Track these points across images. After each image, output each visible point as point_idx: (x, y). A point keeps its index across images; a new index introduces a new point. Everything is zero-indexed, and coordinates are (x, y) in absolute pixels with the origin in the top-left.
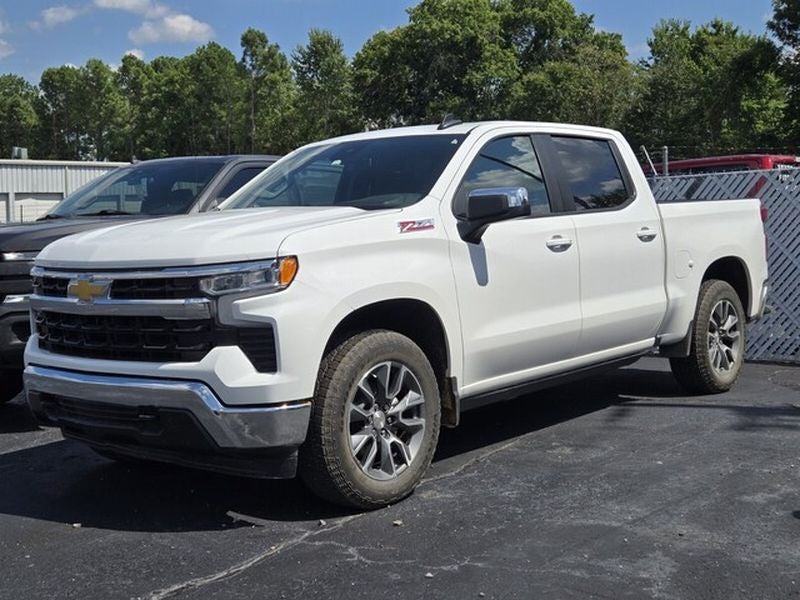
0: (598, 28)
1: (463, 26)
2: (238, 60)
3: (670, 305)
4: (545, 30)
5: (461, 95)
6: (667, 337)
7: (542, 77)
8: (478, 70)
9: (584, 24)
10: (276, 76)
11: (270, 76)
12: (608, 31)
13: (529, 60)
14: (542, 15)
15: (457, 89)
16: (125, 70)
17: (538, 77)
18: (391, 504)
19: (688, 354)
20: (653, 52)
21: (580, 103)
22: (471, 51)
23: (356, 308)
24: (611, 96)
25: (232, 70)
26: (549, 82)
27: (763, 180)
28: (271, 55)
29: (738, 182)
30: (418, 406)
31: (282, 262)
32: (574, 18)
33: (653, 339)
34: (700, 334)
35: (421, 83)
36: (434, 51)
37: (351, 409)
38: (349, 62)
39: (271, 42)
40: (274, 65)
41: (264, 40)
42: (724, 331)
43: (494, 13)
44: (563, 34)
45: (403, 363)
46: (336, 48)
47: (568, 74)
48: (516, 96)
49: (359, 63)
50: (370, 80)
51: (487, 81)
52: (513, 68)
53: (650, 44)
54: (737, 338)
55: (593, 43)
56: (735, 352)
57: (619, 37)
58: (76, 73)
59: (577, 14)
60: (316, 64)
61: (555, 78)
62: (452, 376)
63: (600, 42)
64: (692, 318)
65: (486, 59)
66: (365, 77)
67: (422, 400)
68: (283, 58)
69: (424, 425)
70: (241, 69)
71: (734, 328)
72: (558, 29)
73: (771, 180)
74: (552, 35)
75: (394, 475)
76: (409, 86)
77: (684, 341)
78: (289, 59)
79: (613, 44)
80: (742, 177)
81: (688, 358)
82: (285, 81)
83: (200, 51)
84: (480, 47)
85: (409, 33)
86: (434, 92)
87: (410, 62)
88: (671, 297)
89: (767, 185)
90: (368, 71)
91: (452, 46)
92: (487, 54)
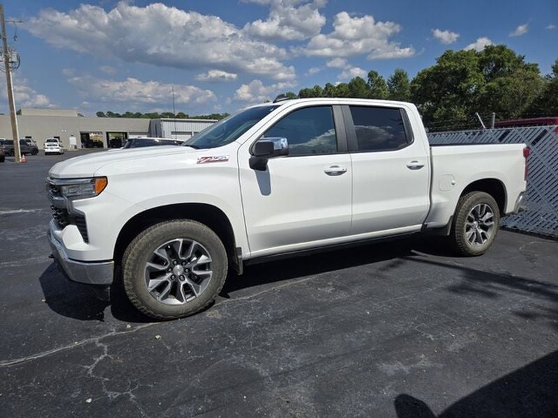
0: (526, 61)
1: (460, 64)
2: (367, 82)
3: (433, 207)
4: (500, 64)
5: (457, 93)
6: (431, 224)
7: (495, 84)
8: (465, 82)
9: (520, 60)
10: (380, 88)
11: (378, 88)
12: (532, 63)
13: (491, 77)
14: (499, 57)
15: (455, 91)
16: (326, 89)
17: (493, 84)
18: (181, 318)
19: (448, 234)
20: (554, 71)
21: (513, 95)
22: (463, 75)
23: (148, 208)
24: (528, 92)
25: (364, 87)
26: (498, 86)
27: (545, 132)
28: (379, 80)
29: (530, 132)
30: (209, 263)
31: (97, 180)
32: (515, 58)
33: (421, 225)
34: (459, 223)
35: (439, 89)
36: (446, 75)
37: (147, 266)
38: (410, 82)
39: (379, 75)
40: (380, 84)
41: (377, 75)
42: (481, 221)
43: (476, 58)
44: (508, 65)
45: (194, 239)
46: (405, 76)
47: (508, 83)
48: (482, 93)
49: (414, 82)
50: (417, 88)
51: (469, 87)
52: (482, 80)
53: (553, 67)
54: (492, 225)
55: (523, 68)
56: (489, 234)
57: (537, 65)
58: (310, 90)
59: (517, 56)
60: (396, 83)
61: (501, 85)
62: (237, 246)
63: (527, 68)
64: (452, 214)
65: (469, 77)
66: (415, 87)
67: (211, 261)
68: (384, 81)
69: (211, 275)
70: (367, 86)
71: (490, 220)
72: (506, 63)
73: (550, 132)
74: (503, 66)
75: (185, 302)
76: (435, 90)
77: (446, 227)
78: (386, 81)
79: (534, 68)
80: (532, 130)
81: (448, 236)
82: (384, 90)
83: (352, 80)
84: (467, 72)
85: (436, 68)
86: (445, 92)
87: (435, 80)
88: (434, 202)
89: (547, 135)
90: (417, 85)
91: (455, 73)
92: (470, 75)
